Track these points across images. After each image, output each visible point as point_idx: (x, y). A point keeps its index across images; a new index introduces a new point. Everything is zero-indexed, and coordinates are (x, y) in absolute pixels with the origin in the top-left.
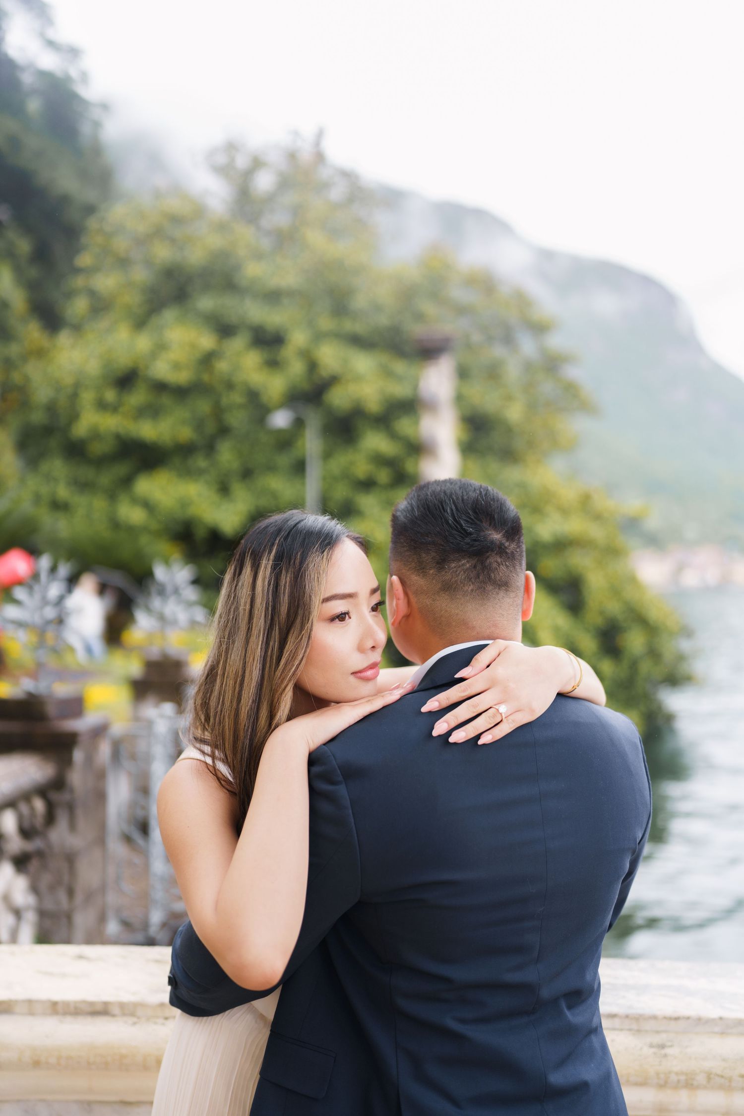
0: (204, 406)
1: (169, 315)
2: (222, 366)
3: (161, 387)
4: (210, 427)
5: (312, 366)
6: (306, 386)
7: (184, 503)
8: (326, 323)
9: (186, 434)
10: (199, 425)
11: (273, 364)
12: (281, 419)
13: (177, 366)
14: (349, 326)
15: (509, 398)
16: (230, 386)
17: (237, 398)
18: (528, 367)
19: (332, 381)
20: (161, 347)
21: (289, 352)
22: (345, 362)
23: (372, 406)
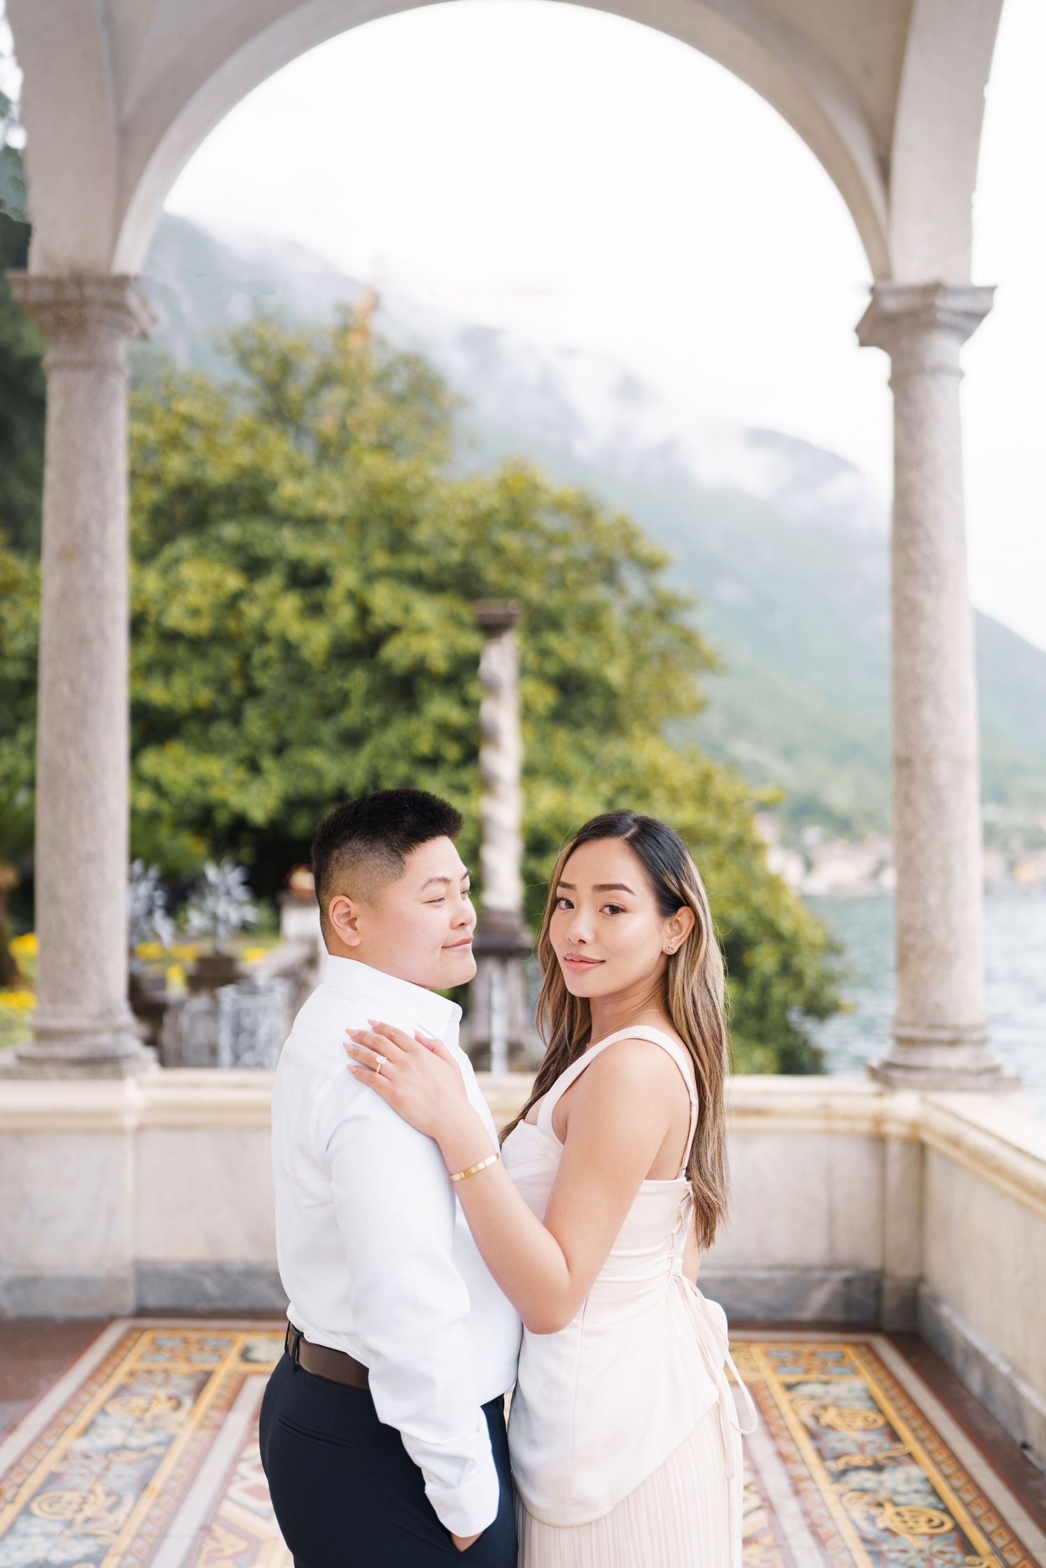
0: (228, 660)
1: (184, 545)
2: (252, 612)
3: (171, 637)
4: (237, 687)
5: (364, 612)
6: (357, 636)
7: (203, 783)
8: (381, 559)
9: (205, 696)
10: (222, 686)
11: (315, 610)
13: (195, 613)
14: (412, 563)
15: (611, 651)
16: (263, 638)
17: (271, 651)
18: (635, 611)
19: (393, 630)
20: (175, 589)
21: (336, 594)
22: (407, 610)
23: (439, 663)
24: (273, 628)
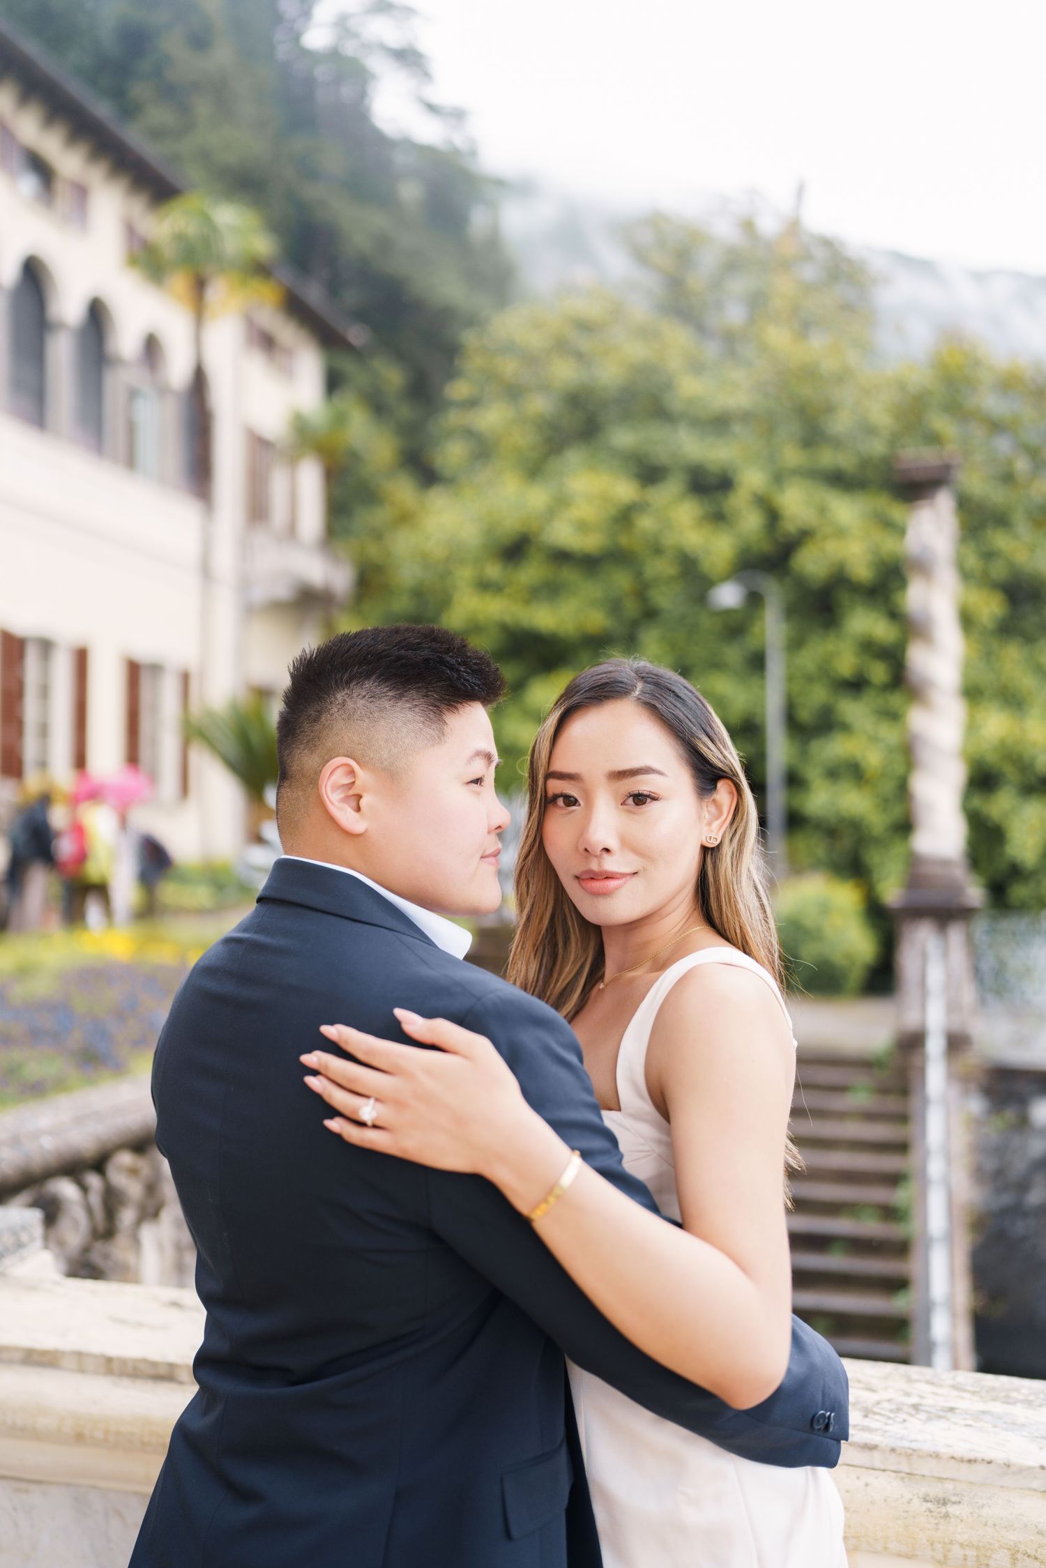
0: (621, 580)
1: (574, 456)
2: (645, 523)
3: (561, 557)
4: (631, 608)
5: (773, 517)
6: (766, 547)
8: (792, 456)
9: (597, 620)
10: (614, 607)
11: (719, 518)
12: (728, 596)
13: (582, 527)
14: (828, 458)
16: (658, 550)
17: (665, 567)
19: (804, 536)
20: (562, 502)
21: (739, 501)
22: (822, 510)
23: (862, 571)
24: (670, 540)
